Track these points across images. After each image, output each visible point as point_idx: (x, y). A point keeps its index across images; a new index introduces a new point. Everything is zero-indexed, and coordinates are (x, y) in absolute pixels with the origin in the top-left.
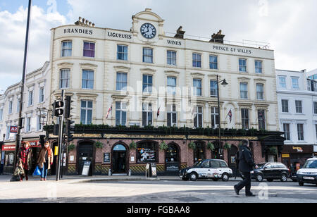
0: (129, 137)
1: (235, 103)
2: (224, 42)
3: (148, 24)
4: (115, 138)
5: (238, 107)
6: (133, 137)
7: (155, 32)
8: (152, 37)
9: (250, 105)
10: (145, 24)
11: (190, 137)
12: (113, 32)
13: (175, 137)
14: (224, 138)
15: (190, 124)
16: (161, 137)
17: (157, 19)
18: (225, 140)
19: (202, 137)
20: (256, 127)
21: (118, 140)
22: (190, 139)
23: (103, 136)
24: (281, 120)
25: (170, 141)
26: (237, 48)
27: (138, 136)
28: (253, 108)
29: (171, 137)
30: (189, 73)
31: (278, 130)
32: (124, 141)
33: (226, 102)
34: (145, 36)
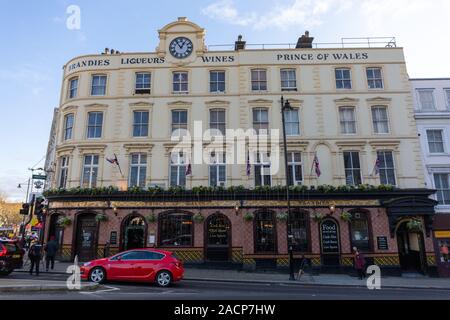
0: (148, 205)
1: (330, 142)
2: (314, 47)
3: (181, 38)
4: (127, 208)
5: (337, 149)
6: (153, 205)
7: (192, 47)
8: (186, 56)
9: (362, 144)
10: (175, 40)
11: (247, 203)
12: (130, 57)
13: (223, 203)
14: (311, 204)
15: (248, 182)
16: (198, 204)
17: (193, 30)
18: (314, 208)
19: (269, 203)
20: (376, 183)
21: (131, 211)
22: (248, 208)
23: (109, 204)
24: (427, 166)
25: (214, 211)
26: (330, 53)
27: (162, 204)
28: (368, 149)
29: (214, 203)
30: (246, 101)
31: (423, 186)
32: (140, 212)
33: (312, 143)
34: (176, 56)
